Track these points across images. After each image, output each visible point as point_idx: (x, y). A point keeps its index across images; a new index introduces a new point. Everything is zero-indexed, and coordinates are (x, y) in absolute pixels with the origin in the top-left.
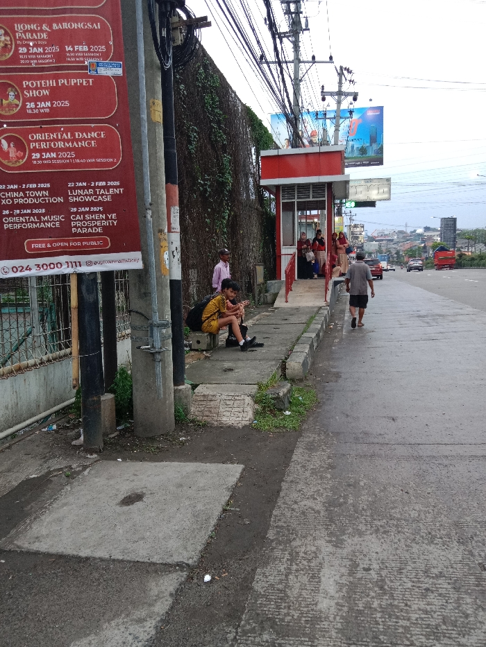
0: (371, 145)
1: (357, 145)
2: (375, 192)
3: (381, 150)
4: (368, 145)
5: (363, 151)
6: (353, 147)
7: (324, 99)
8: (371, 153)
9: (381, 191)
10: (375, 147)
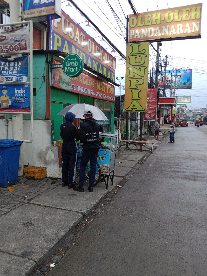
0: (187, 82)
1: (183, 82)
2: (186, 100)
3: (191, 84)
4: (186, 82)
5: (185, 84)
6: (181, 82)
7: (172, 77)
8: (187, 85)
9: (188, 100)
10: (189, 82)
